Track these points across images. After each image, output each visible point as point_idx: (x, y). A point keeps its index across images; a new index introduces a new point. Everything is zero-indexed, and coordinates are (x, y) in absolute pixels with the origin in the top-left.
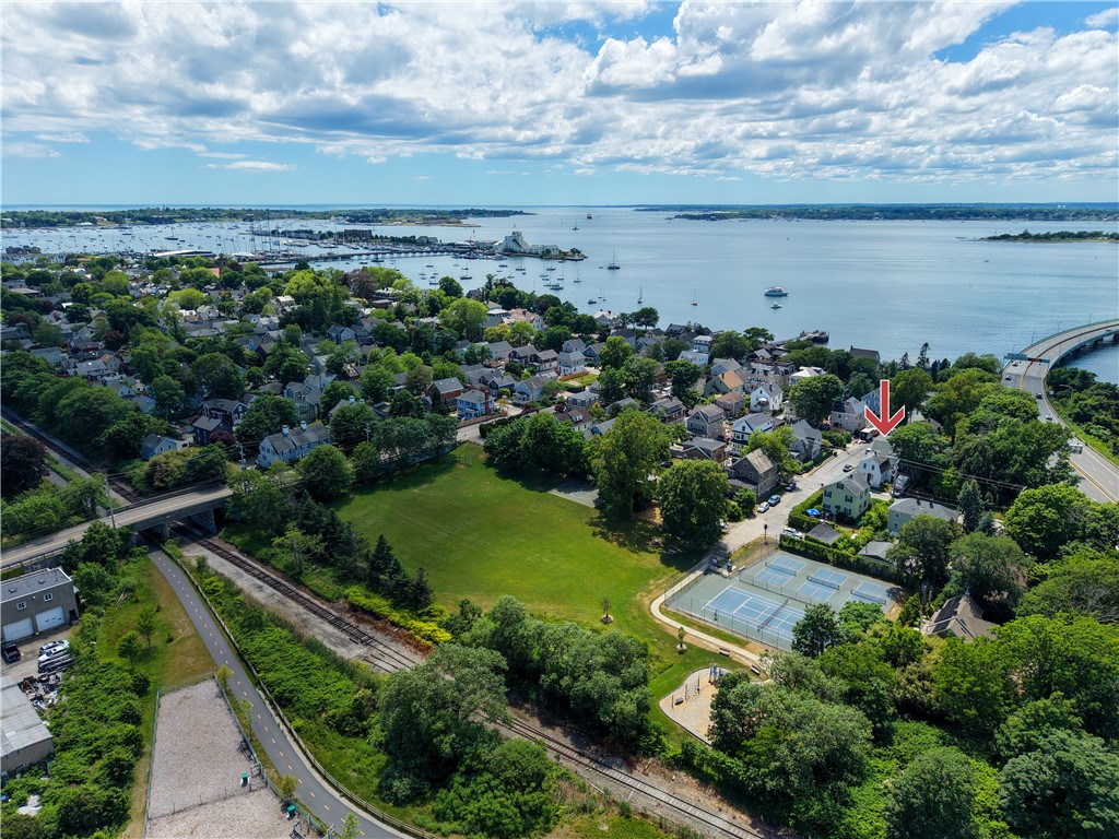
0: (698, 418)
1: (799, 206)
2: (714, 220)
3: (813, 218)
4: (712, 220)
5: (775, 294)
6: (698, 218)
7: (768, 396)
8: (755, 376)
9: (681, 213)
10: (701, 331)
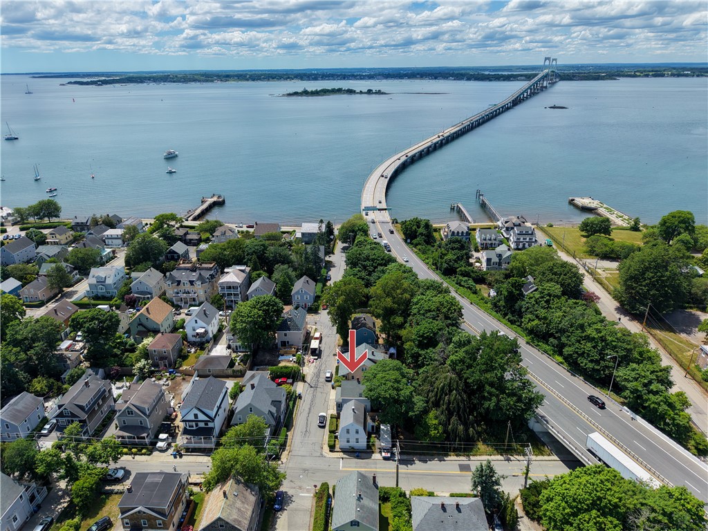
0: (130, 412)
1: (163, 72)
2: (101, 85)
3: (174, 82)
4: (99, 85)
5: (171, 157)
6: (87, 83)
7: (205, 325)
8: (182, 288)
9: (73, 80)
10: (110, 223)
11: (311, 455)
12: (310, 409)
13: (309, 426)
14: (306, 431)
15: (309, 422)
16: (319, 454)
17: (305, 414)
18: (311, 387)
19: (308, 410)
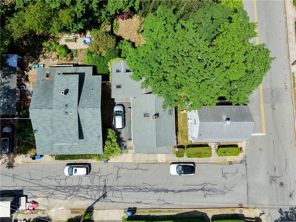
11: (245, 176)
12: (157, 191)
13: (192, 187)
14: (202, 189)
15: (186, 188)
16: (242, 166)
17: (168, 197)
18: (104, 196)
19: (159, 194)
